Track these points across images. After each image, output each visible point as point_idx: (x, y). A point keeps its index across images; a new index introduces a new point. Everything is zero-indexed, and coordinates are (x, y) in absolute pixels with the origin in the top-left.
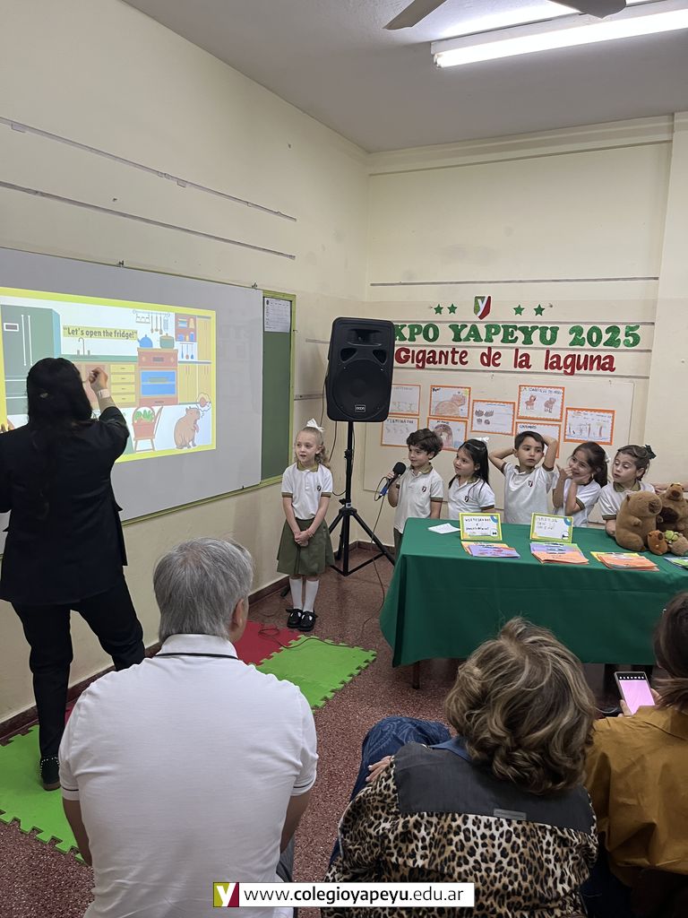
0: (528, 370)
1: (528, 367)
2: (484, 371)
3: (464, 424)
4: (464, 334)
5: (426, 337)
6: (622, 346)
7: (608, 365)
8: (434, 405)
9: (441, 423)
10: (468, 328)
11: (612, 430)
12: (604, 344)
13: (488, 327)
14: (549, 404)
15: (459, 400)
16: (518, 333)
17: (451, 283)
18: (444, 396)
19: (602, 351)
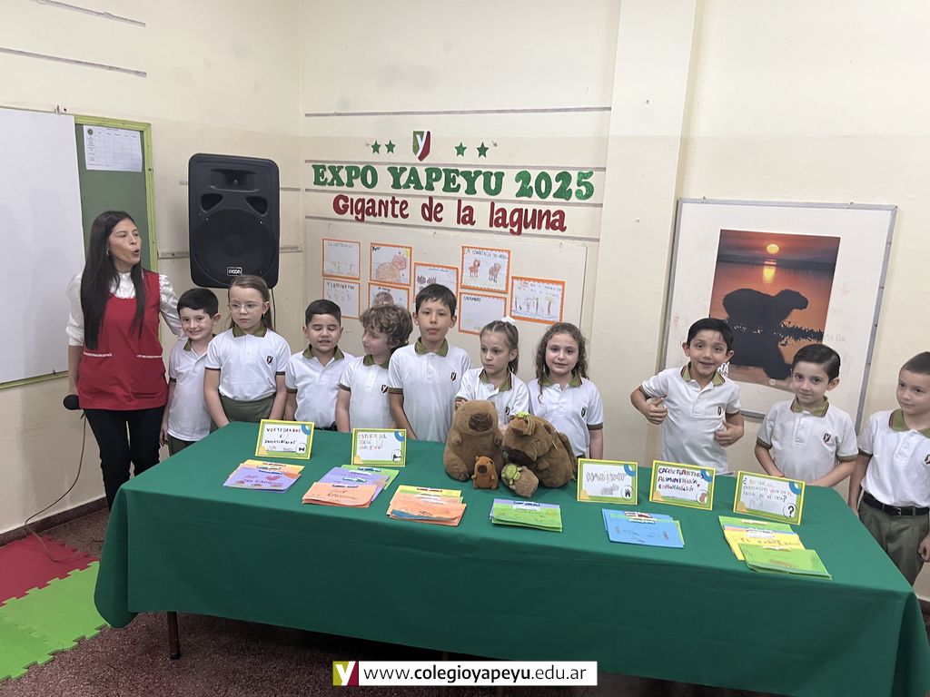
0: (473, 227)
1: (473, 223)
2: (426, 227)
3: (405, 292)
4: (404, 179)
5: (364, 182)
6: (574, 199)
7: (557, 223)
8: (375, 267)
9: (382, 290)
10: (408, 172)
11: (562, 307)
12: (555, 196)
13: (429, 171)
14: (494, 271)
15: (399, 263)
16: (461, 180)
17: (388, 114)
18: (385, 256)
19: (552, 204)
